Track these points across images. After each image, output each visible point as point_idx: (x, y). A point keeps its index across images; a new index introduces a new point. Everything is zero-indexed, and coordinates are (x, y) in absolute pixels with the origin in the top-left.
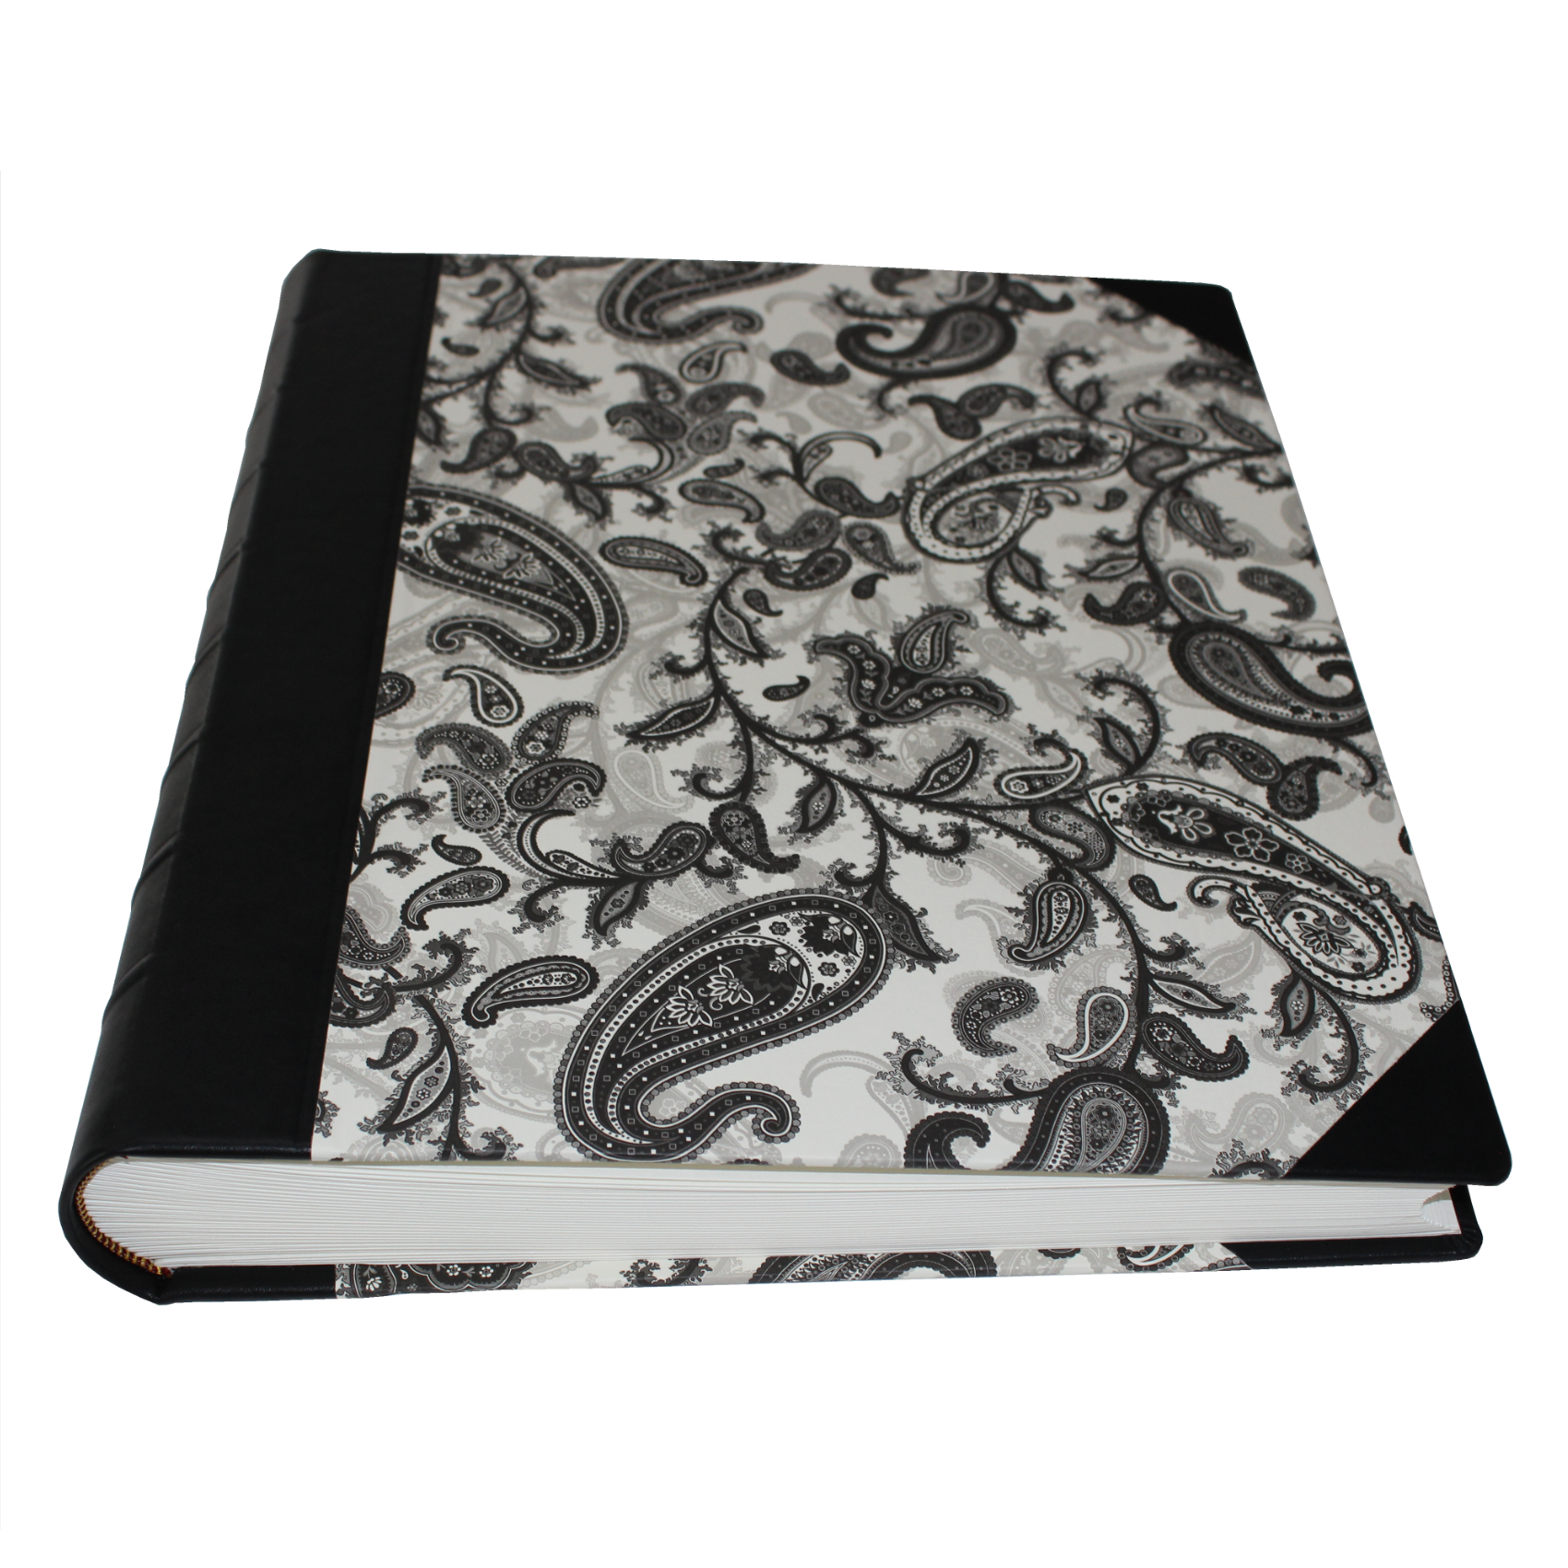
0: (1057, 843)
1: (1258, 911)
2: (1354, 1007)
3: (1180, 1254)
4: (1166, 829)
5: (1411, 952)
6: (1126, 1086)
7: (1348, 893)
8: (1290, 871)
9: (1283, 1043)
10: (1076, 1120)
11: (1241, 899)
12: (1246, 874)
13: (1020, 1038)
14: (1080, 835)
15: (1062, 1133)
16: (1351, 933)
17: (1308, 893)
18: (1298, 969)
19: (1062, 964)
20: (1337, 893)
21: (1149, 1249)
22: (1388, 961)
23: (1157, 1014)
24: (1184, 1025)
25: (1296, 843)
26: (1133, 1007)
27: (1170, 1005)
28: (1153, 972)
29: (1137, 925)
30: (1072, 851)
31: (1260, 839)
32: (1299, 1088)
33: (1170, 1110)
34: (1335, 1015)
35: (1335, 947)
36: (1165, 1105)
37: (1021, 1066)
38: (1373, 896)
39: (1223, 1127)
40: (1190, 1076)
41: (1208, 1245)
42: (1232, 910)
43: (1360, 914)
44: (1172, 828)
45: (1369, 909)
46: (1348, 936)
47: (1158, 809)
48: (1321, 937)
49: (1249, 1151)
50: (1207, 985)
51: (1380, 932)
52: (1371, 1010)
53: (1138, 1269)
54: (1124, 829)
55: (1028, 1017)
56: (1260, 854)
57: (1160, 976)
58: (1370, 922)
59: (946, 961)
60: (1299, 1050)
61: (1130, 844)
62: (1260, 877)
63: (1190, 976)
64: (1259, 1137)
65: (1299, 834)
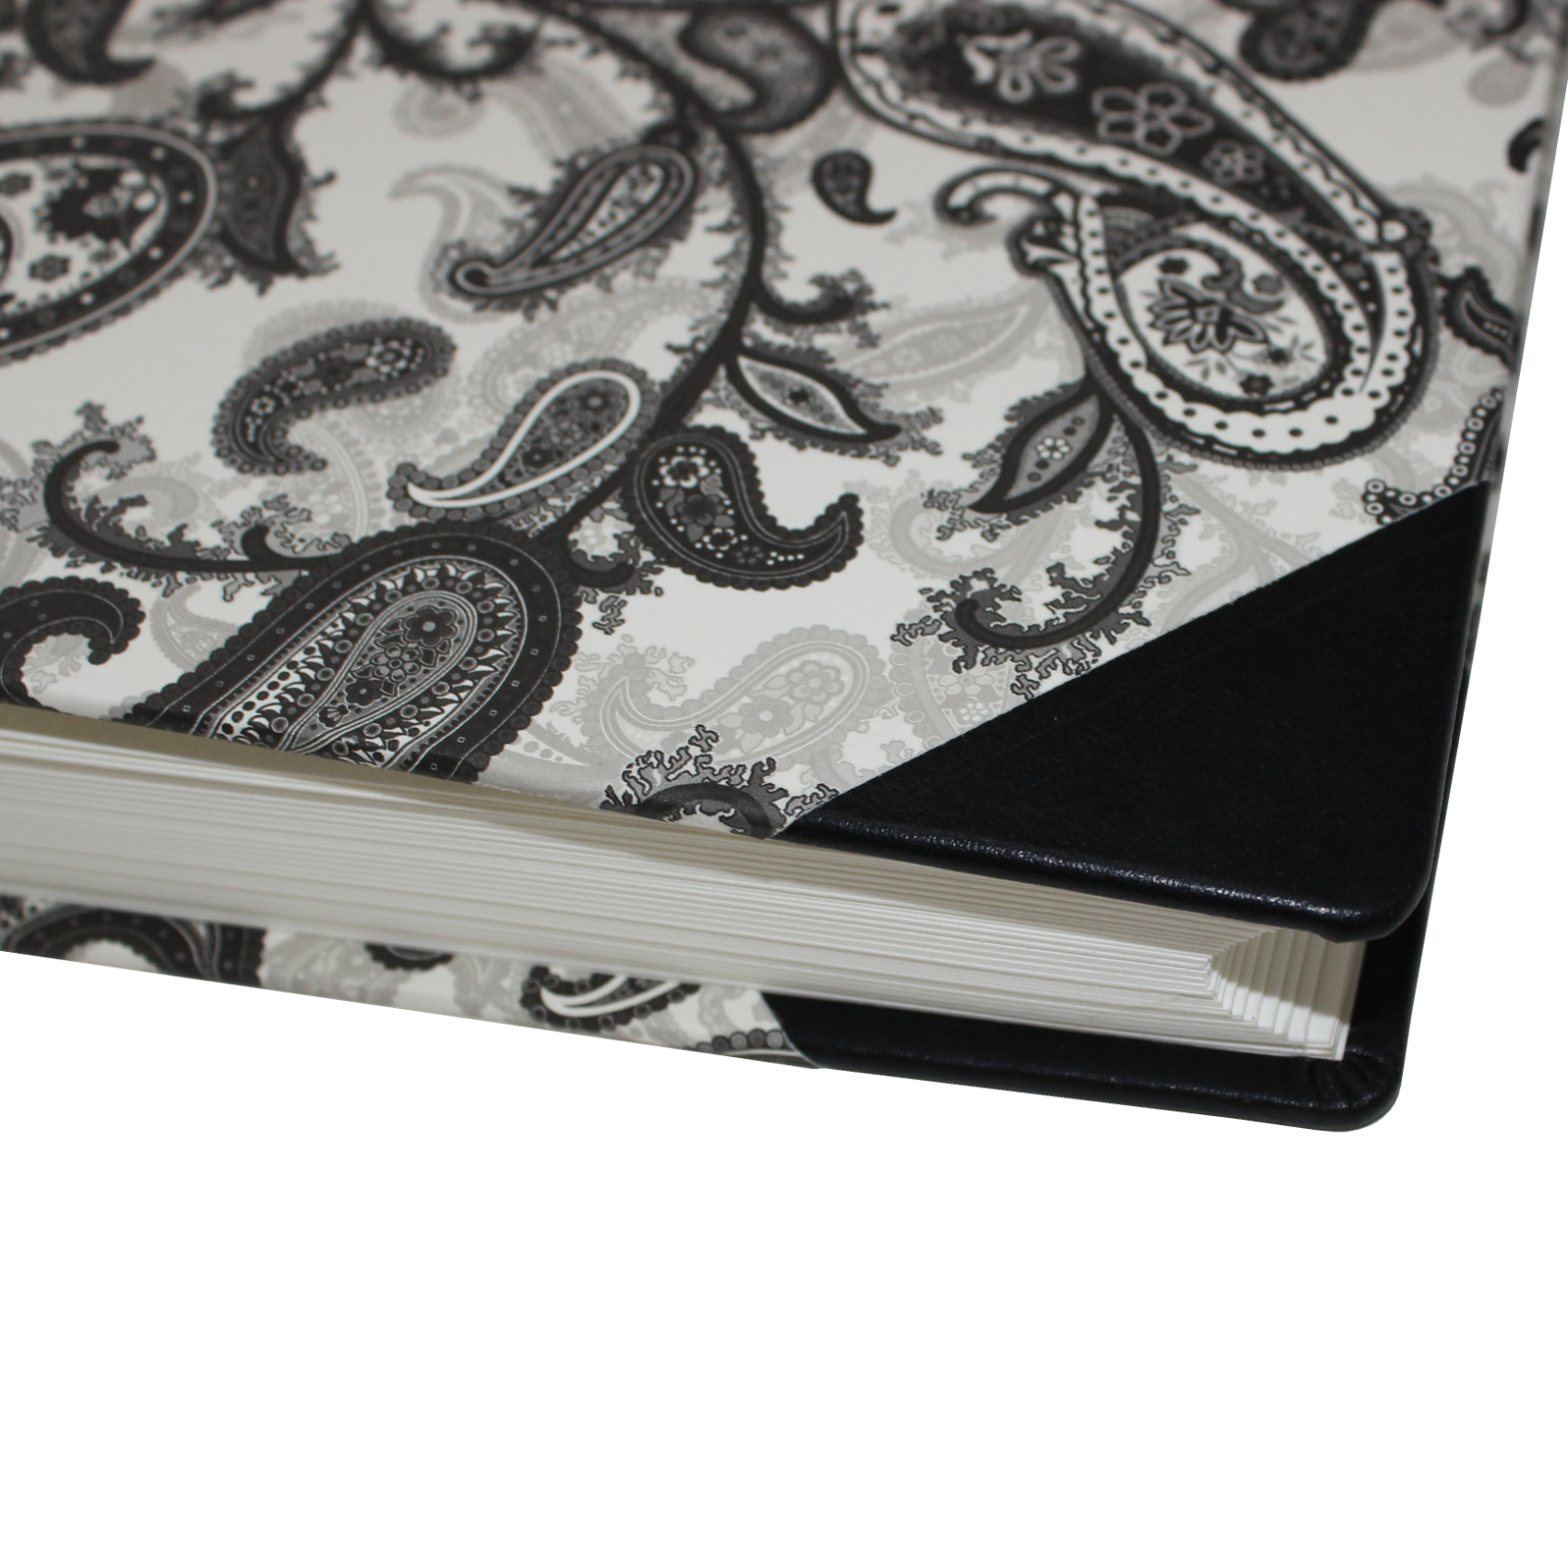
0: (705, 78)
1: (1080, 243)
2: (1193, 468)
3: (660, 1004)
4: (969, 71)
5: (1408, 370)
6: (525, 577)
7: (1320, 233)
8: (1207, 176)
9: (965, 525)
10: (353, 632)
11: (1055, 219)
12: (1099, 172)
13: (350, 444)
14: (769, 68)
15: (299, 657)
16: (1284, 312)
17: (1223, 223)
18: (1101, 372)
19: (553, 305)
20: (1296, 231)
21: (599, 980)
22: (1341, 379)
23: (700, 429)
24: (747, 458)
25: (1258, 126)
26: (653, 410)
27: (743, 414)
28: (748, 342)
29: (777, 247)
30: (727, 91)
31: (1177, 109)
32: (945, 629)
33: (591, 641)
34: (1136, 480)
35: (1221, 336)
36: (585, 626)
37: (314, 501)
38: (1382, 245)
39: (693, 693)
40: (688, 569)
41: (731, 992)
42: (1018, 240)
43: (1326, 278)
44: (984, 69)
45: (1353, 270)
46: (1269, 319)
47: (973, 32)
48: (1201, 313)
49: (720, 759)
50: (859, 381)
51: (1353, 318)
52: (1235, 480)
53: (557, 1021)
54: (875, 67)
55: (399, 403)
56: (1158, 137)
57: (762, 353)
58: (1342, 296)
59: (302, 273)
60: (996, 545)
61: (870, 95)
62: (1132, 182)
63: (831, 360)
64: (768, 729)
65: (1272, 109)
